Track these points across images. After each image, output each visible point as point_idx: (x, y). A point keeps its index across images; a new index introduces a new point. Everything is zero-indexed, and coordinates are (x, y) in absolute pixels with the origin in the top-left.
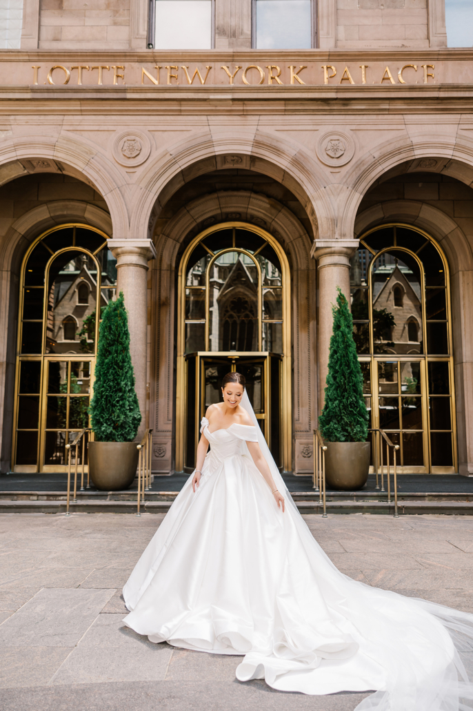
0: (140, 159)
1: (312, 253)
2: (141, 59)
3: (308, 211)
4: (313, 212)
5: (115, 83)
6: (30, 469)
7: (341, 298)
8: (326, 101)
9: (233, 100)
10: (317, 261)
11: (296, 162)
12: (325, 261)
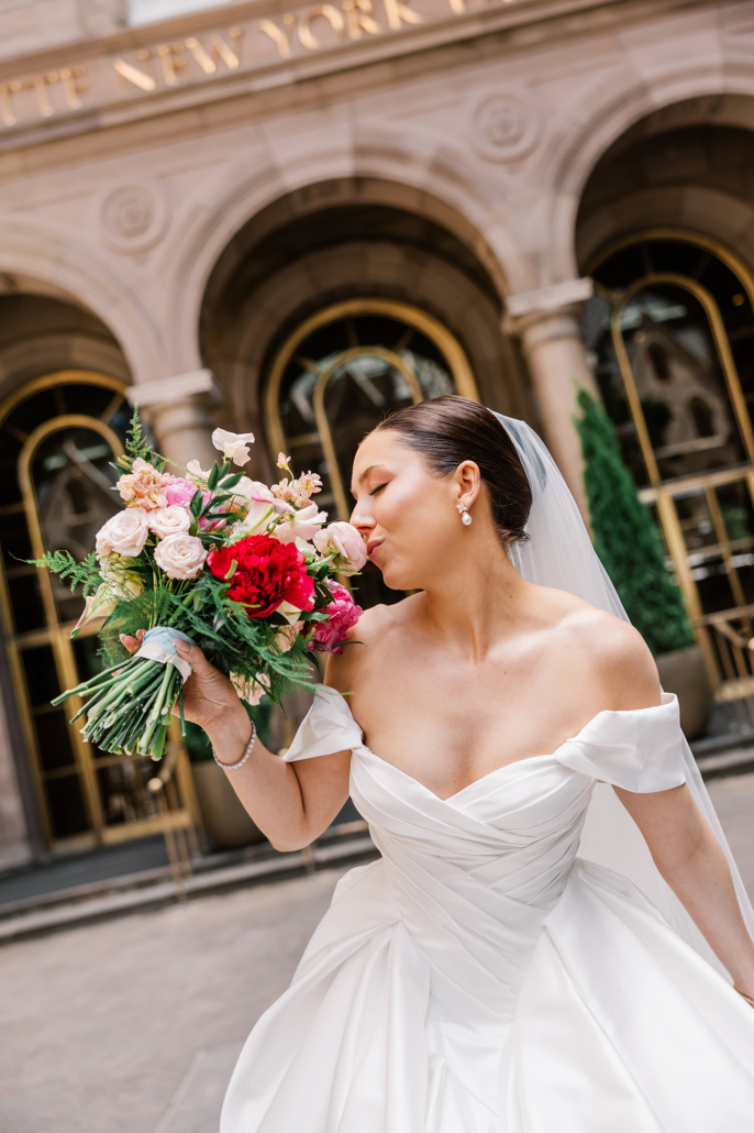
0: (153, 231)
1: (508, 327)
2: (112, 48)
3: (481, 252)
4: (490, 252)
5: (74, 104)
6: (82, 843)
7: (583, 399)
8: (467, 42)
9: (300, 82)
10: (517, 342)
11: (440, 168)
12: (534, 336)
